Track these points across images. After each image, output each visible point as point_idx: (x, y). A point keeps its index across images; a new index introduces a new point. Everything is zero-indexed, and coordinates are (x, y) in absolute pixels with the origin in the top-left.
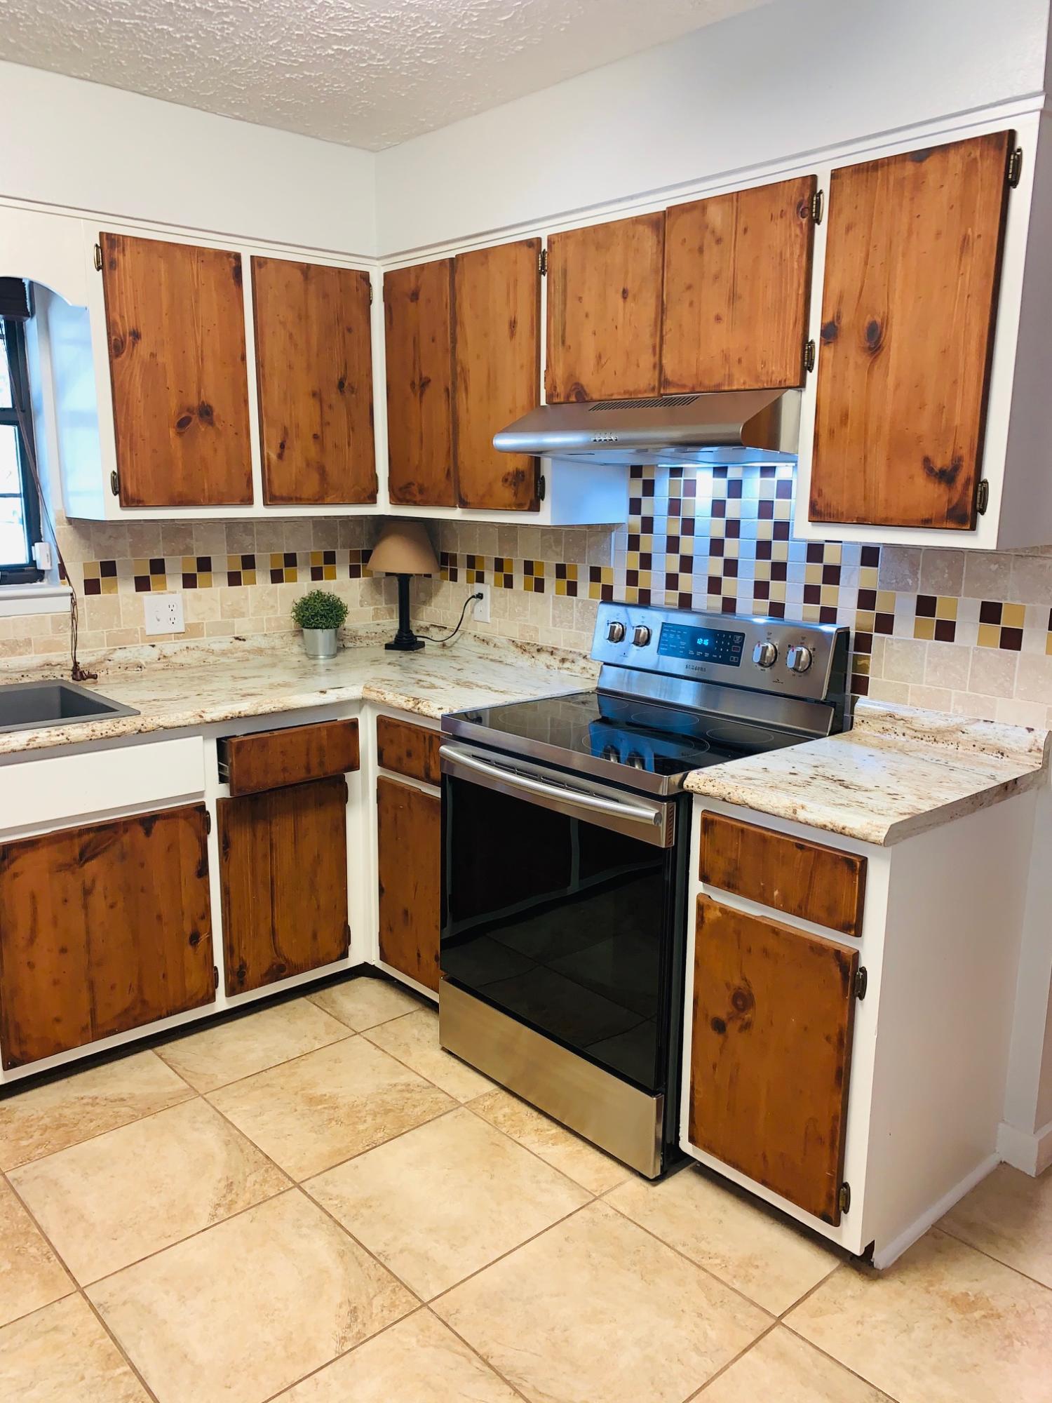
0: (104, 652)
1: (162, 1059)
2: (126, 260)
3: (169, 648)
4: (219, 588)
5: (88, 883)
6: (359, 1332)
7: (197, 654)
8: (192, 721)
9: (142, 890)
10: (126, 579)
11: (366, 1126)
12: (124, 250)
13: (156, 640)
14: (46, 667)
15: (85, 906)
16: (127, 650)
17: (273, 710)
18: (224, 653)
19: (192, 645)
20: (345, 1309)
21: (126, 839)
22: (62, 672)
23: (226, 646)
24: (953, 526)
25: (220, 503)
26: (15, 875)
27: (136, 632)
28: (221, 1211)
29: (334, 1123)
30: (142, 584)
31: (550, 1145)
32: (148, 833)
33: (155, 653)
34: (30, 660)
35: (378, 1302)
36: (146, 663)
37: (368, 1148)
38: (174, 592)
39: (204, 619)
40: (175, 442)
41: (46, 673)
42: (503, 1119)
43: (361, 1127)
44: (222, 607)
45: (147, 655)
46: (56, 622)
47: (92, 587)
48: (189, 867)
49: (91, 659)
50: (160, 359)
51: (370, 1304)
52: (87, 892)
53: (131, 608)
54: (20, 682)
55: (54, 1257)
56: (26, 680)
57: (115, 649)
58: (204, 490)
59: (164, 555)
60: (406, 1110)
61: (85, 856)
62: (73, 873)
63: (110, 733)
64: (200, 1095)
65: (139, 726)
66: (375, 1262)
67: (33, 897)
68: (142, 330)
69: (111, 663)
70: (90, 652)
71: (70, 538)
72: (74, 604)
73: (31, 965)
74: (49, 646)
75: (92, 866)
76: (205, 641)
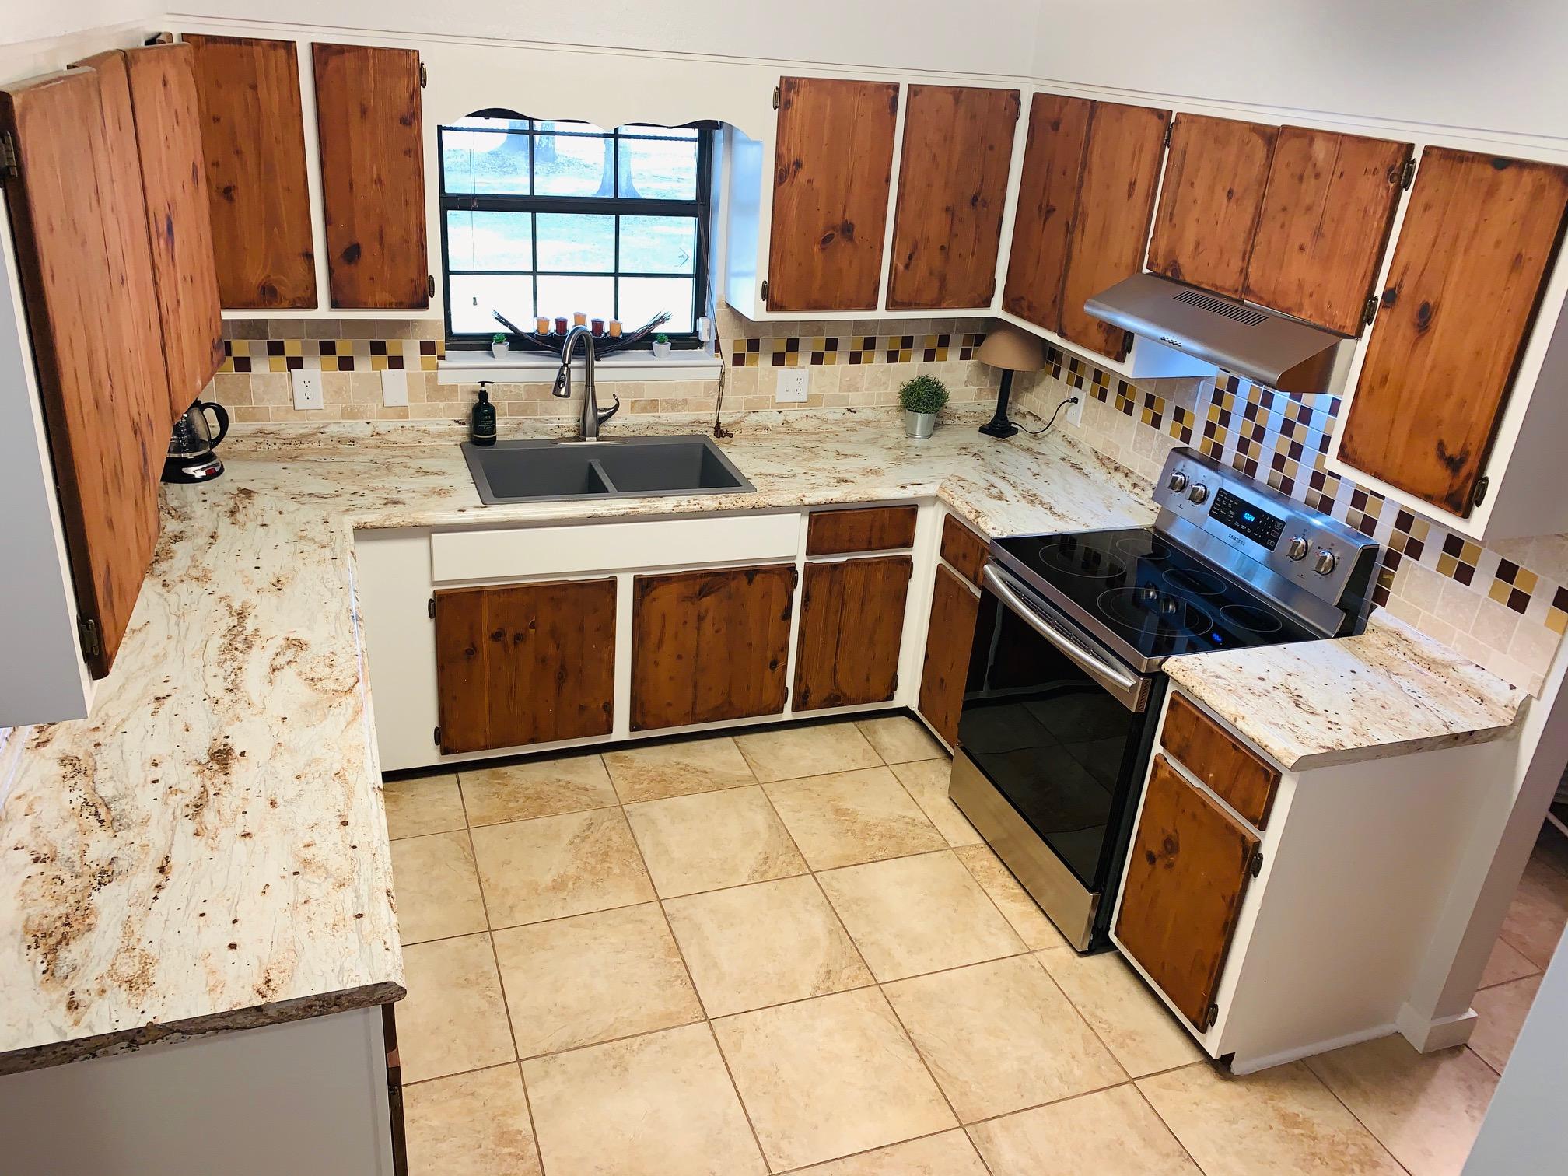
0: (740, 415)
1: (738, 747)
2: (799, 100)
3: (792, 415)
4: (841, 366)
5: (703, 612)
6: (828, 987)
7: (814, 422)
9: (740, 624)
10: (766, 354)
11: (873, 843)
12: (798, 91)
13: (782, 408)
14: (696, 424)
15: (698, 629)
16: (759, 414)
17: (859, 499)
18: (836, 422)
19: (811, 414)
20: (824, 970)
21: (733, 584)
22: (707, 429)
23: (838, 416)
24: (1448, 509)
25: (848, 307)
26: (654, 600)
27: (768, 399)
28: (757, 875)
29: (850, 833)
30: (778, 360)
31: (1009, 901)
32: (750, 582)
33: (780, 418)
34: (685, 416)
35: (846, 972)
36: (772, 426)
37: (869, 861)
38: (804, 368)
39: (824, 391)
40: (818, 256)
41: (695, 429)
42: (979, 869)
43: (869, 843)
44: (840, 382)
45: (774, 419)
46: (707, 387)
47: (738, 360)
48: (776, 611)
49: (731, 420)
50: (816, 184)
51: (841, 972)
52: (701, 619)
53: (767, 379)
54: (675, 434)
55: (646, 874)
56: (680, 433)
57: (749, 413)
58: (836, 297)
59: (800, 336)
60: (906, 840)
61: (703, 593)
62: (693, 604)
63: (732, 507)
64: (759, 784)
65: (754, 503)
66: (852, 944)
67: (664, 617)
68: (804, 160)
69: (745, 424)
70: (730, 414)
71: (727, 318)
72: (723, 374)
73: (656, 663)
74: (700, 407)
75: (707, 601)
76: (823, 411)
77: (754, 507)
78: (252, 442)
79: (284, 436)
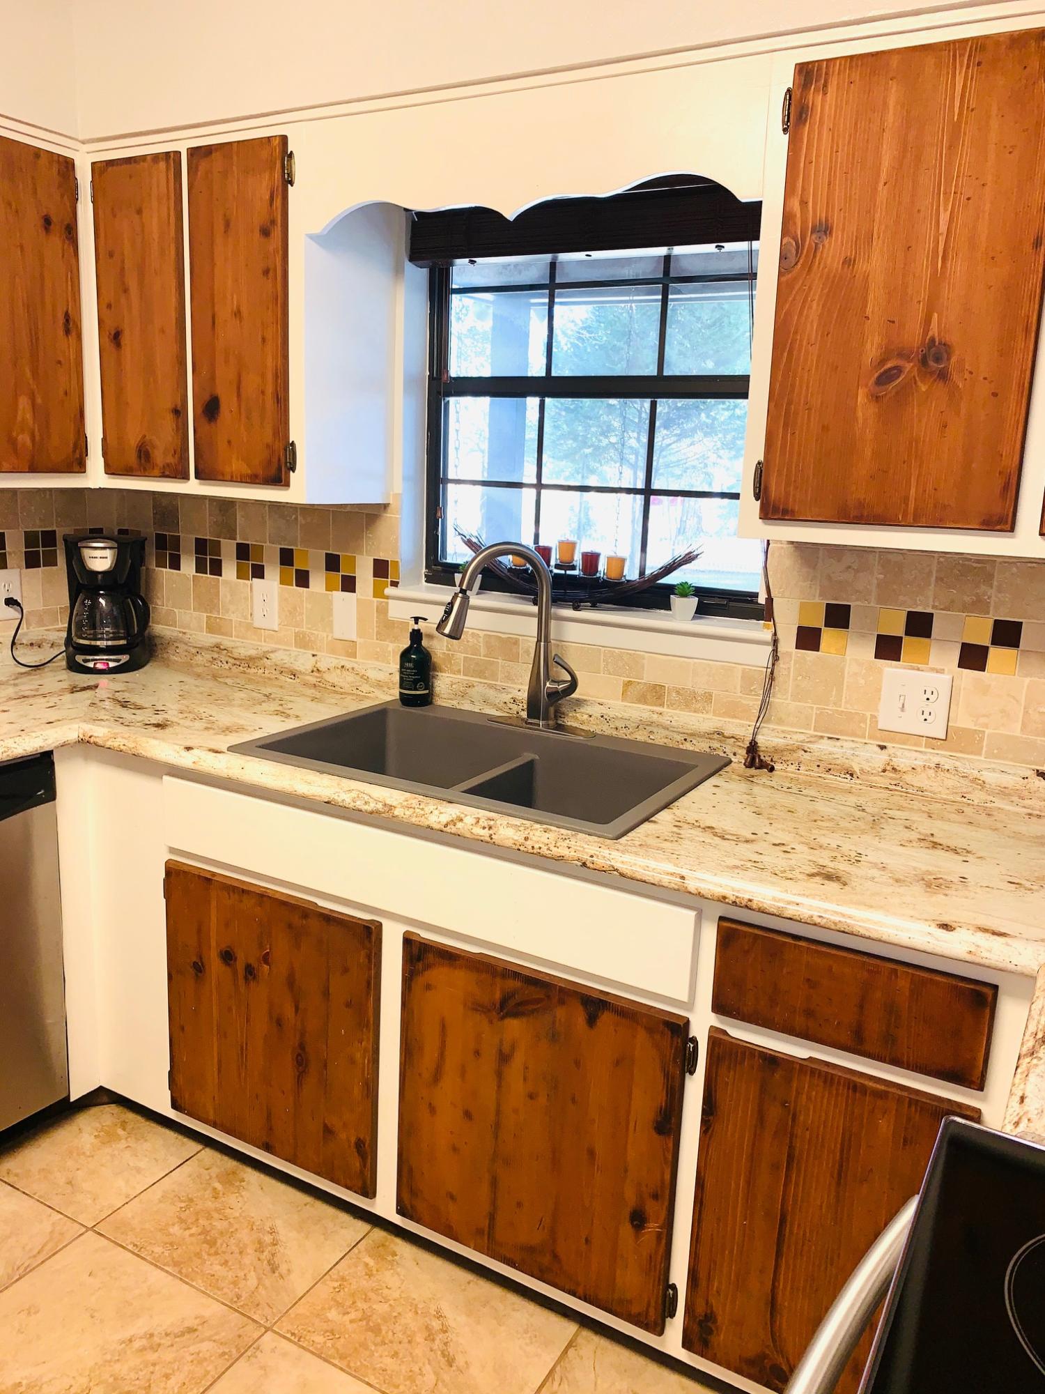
0: (802, 737)
2: (824, 104)
3: (905, 758)
4: (1027, 680)
5: (506, 1049)
7: (951, 781)
8: (666, 880)
9: (573, 1100)
10: (863, 636)
12: (825, 85)
13: (892, 740)
14: (716, 736)
15: (499, 1075)
16: (838, 743)
18: (1004, 792)
19: (947, 764)
21: (560, 1013)
22: (736, 749)
23: (1010, 781)
26: (428, 987)
27: (863, 719)
30: (888, 648)
32: (592, 1020)
33: (881, 758)
34: (703, 721)
36: (862, 770)
38: (940, 671)
39: (986, 726)
40: (864, 408)
41: (716, 745)
44: (1026, 712)
45: (867, 757)
46: (747, 678)
47: (808, 639)
48: (644, 1105)
49: (778, 741)
50: (861, 266)
52: (504, 1058)
53: (862, 682)
54: (681, 746)
56: (688, 746)
57: (822, 737)
59: (934, 607)
61: (508, 1007)
62: (491, 1022)
63: (544, 851)
67: (443, 1027)
68: (836, 220)
69: (807, 756)
70: (783, 732)
71: (788, 563)
72: (775, 656)
73: (432, 1109)
74: (732, 710)
75: (514, 1027)
76: (973, 764)
77: (584, 864)
78: (208, 656)
79: (236, 655)
